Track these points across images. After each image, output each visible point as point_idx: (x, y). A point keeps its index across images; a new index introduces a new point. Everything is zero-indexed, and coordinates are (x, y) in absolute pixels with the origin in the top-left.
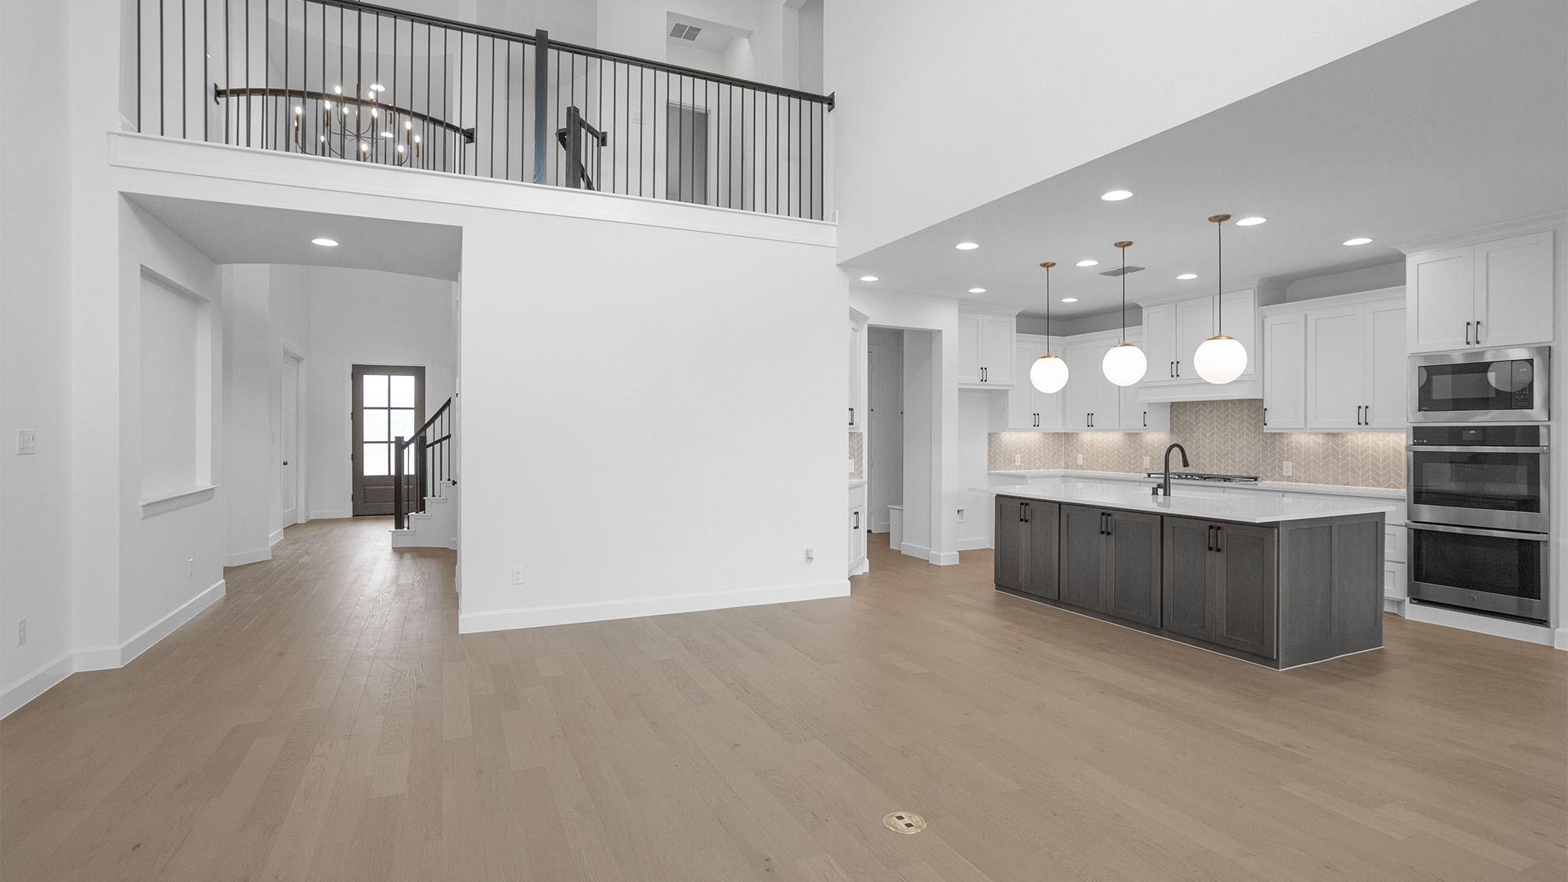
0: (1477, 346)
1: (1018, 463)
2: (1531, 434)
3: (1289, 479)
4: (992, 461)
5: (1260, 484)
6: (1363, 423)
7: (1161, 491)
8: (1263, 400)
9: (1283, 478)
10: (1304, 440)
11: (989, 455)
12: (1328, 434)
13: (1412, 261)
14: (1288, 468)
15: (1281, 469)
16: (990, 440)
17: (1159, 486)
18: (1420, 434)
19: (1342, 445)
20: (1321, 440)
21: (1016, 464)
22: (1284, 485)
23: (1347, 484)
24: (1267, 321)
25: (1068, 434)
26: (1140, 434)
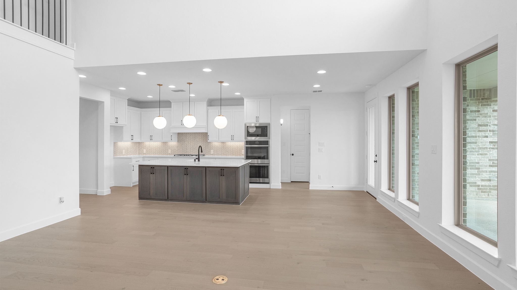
0: (258, 122)
1: (124, 153)
2: (267, 143)
3: (212, 155)
4: (115, 153)
5: (205, 156)
6: (232, 139)
7: (197, 160)
8: (207, 133)
9: (211, 154)
10: (216, 144)
11: (114, 151)
12: (222, 142)
13: (245, 101)
14: (212, 152)
15: (210, 152)
16: (114, 145)
17: (196, 159)
18: (247, 142)
19: (225, 145)
20: (220, 144)
21: (123, 154)
22: (211, 156)
23: (226, 155)
24: (209, 111)
25: (139, 142)
26: (167, 142)
